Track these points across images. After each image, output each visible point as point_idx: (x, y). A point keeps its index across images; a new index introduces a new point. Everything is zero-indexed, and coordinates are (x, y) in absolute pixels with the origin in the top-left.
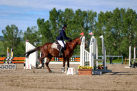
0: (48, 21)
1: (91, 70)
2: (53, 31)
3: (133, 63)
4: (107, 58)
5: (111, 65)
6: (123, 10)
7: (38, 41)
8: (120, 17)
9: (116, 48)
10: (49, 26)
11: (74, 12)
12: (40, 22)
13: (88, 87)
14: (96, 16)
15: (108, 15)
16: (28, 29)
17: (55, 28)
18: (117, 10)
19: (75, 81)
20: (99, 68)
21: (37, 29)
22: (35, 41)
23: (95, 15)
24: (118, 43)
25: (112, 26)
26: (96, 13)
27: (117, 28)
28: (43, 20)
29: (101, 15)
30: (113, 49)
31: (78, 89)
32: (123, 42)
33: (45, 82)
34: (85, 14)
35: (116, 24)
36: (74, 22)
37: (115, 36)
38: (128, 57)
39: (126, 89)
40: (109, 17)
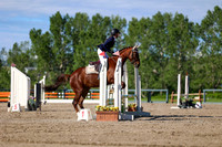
0: (47, 33)
1: (116, 112)
2: (55, 50)
3: (184, 101)
4: (143, 93)
5: (150, 104)
6: (169, 16)
7: (31, 65)
8: (163, 27)
9: (157, 76)
10: (49, 41)
11: (91, 18)
12: (35, 35)
13: (111, 139)
14: (125, 25)
15: (145, 24)
16: (15, 45)
17: (59, 44)
18: (159, 16)
19: (91, 131)
20: (130, 109)
21: (30, 46)
22: (26, 66)
23: (124, 23)
24: (161, 70)
25: (151, 41)
26: (125, 20)
27: (158, 45)
28: (40, 31)
29: (134, 23)
30: (152, 79)
31: (95, 144)
32: (169, 67)
33: (42, 133)
34: (107, 21)
35: (157, 38)
36: (90, 35)
37: (155, 57)
38: (176, 92)
39: (173, 143)
40: (146, 27)
